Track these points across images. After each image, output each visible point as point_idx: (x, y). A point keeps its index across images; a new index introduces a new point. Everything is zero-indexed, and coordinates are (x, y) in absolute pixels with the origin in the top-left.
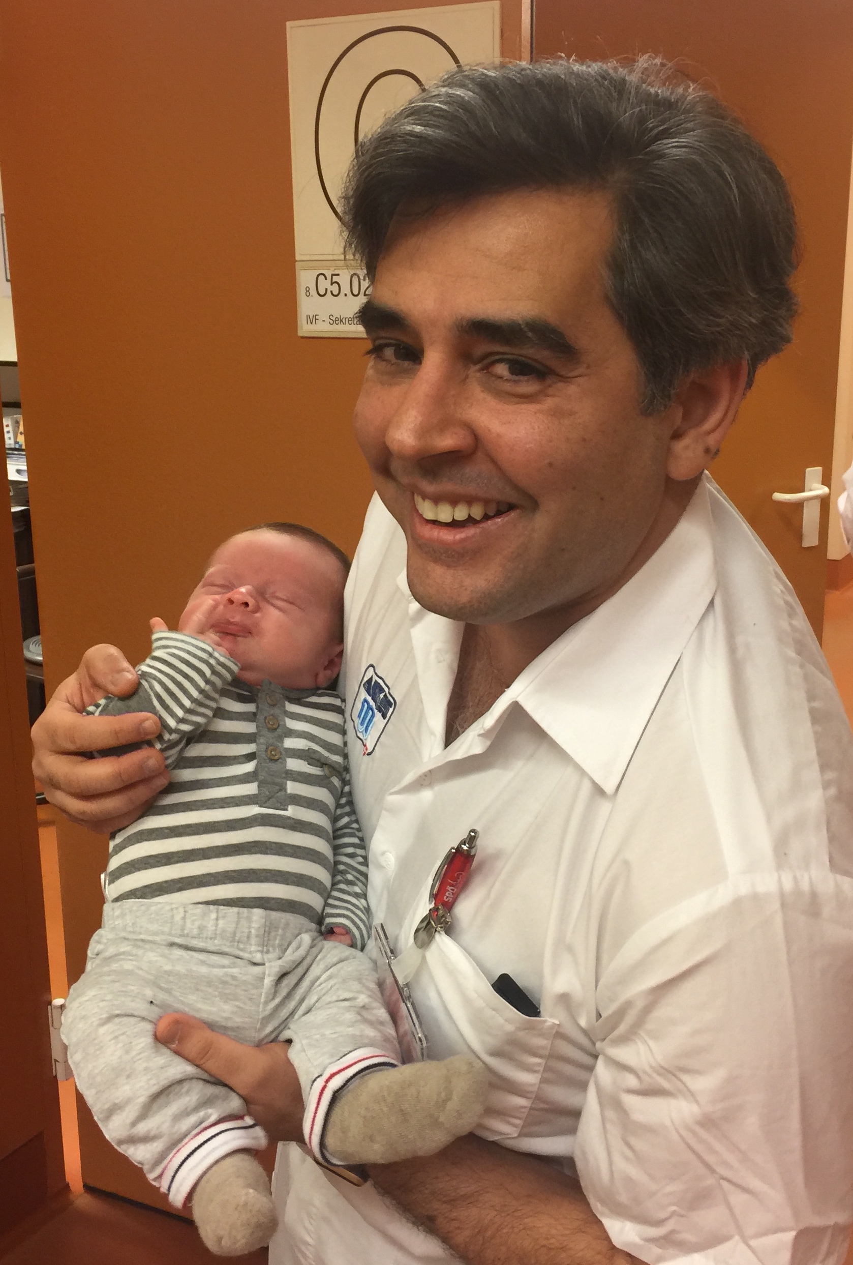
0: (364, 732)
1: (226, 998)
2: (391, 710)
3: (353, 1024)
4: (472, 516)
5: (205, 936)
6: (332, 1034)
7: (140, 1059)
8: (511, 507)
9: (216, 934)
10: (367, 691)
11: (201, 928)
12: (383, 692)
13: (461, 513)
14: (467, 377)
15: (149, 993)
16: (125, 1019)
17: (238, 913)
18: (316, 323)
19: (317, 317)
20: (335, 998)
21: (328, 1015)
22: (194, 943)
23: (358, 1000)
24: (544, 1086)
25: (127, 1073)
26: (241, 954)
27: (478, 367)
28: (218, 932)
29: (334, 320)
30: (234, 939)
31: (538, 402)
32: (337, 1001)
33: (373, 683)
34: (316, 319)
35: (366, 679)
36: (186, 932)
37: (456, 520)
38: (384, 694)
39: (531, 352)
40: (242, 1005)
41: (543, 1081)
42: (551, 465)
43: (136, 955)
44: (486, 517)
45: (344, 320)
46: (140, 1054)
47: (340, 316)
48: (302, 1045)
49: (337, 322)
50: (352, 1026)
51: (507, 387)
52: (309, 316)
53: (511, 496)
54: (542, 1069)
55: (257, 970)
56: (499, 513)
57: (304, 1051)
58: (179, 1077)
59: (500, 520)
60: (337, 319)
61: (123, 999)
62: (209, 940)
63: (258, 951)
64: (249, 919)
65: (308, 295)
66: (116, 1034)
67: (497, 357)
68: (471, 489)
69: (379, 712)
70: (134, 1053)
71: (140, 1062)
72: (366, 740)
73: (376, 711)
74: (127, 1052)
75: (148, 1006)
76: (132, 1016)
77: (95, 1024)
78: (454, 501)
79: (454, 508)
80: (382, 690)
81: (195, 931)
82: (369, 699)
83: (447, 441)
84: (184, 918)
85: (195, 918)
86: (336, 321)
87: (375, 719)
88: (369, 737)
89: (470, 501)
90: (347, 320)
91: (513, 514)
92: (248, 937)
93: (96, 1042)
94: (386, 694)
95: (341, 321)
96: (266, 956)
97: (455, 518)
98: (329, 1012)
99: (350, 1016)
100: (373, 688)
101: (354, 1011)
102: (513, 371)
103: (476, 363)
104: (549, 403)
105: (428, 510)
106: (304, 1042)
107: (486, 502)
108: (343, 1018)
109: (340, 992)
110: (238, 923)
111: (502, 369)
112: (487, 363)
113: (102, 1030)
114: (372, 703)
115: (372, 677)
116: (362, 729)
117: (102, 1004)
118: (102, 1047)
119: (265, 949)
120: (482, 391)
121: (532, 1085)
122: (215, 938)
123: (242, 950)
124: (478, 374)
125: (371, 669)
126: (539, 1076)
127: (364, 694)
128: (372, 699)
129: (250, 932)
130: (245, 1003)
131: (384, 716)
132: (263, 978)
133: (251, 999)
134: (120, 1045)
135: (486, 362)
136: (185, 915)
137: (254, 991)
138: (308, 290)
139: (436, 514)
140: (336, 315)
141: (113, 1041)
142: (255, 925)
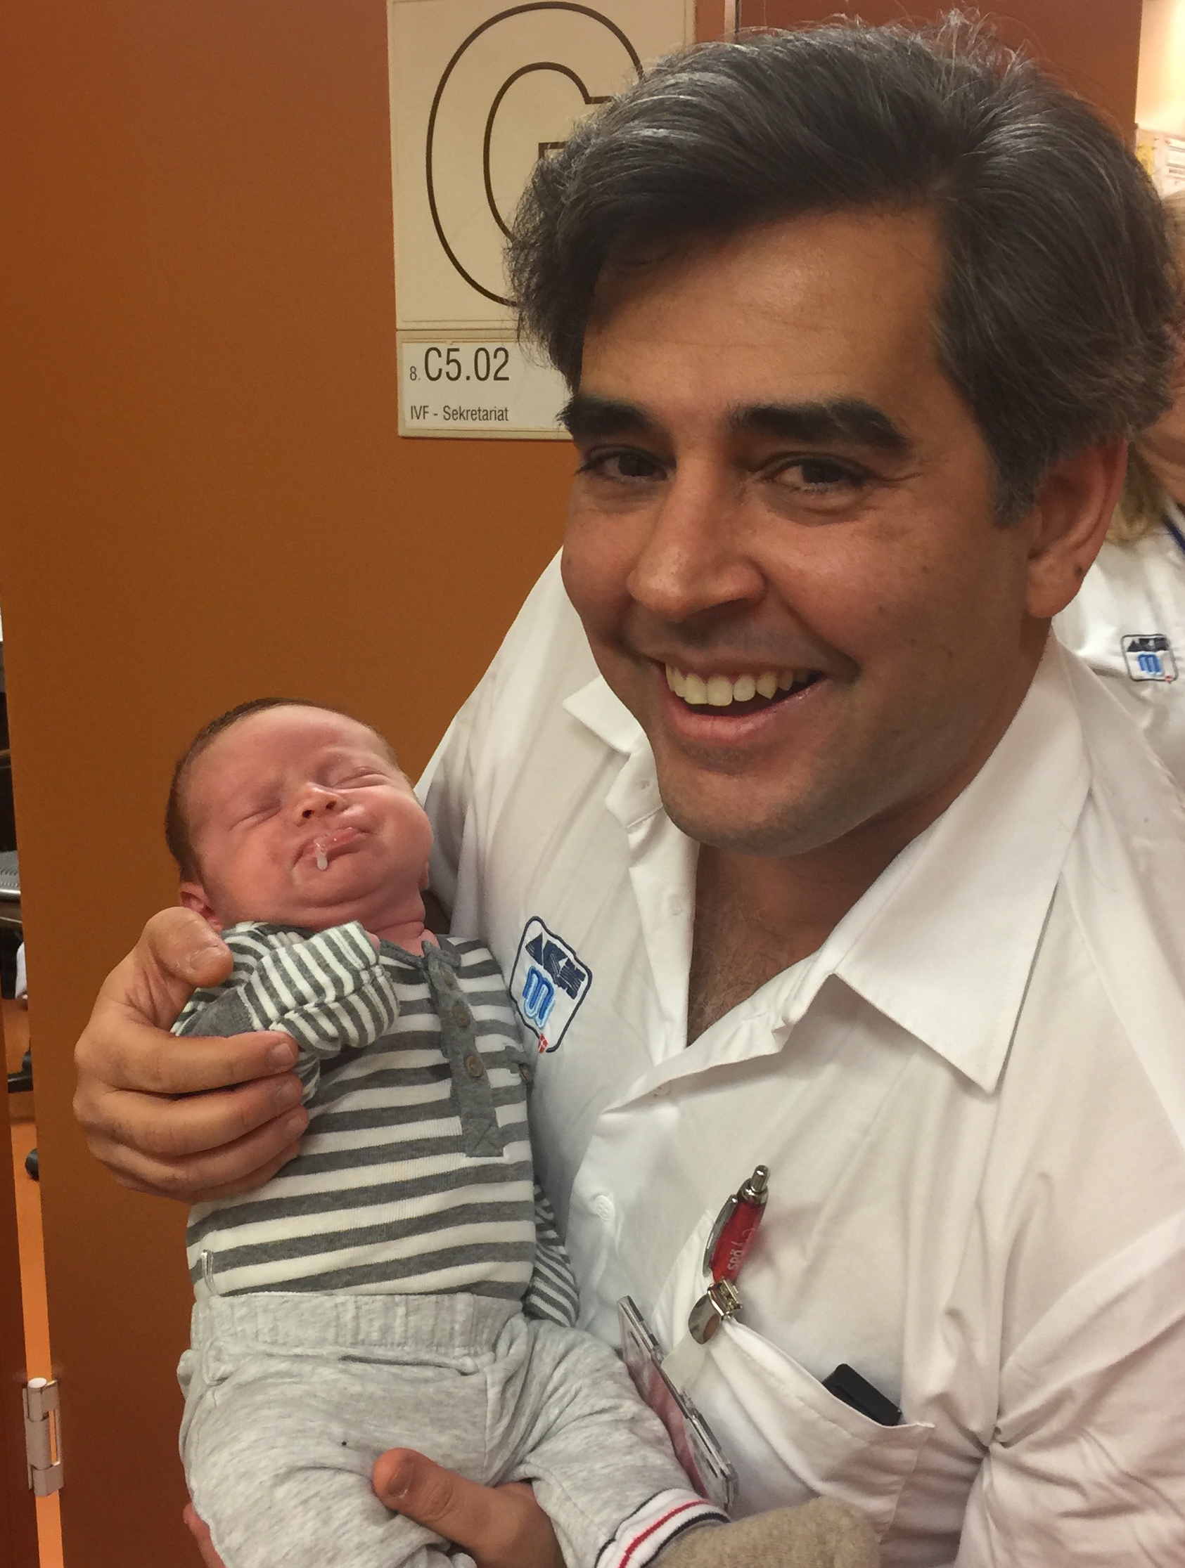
0: (537, 1017)
1: (442, 1424)
2: (584, 984)
3: (629, 1450)
4: (759, 692)
5: (390, 1340)
6: (603, 1468)
7: (348, 1532)
8: (813, 677)
9: (406, 1338)
10: (534, 957)
11: (386, 1330)
12: (564, 958)
13: (744, 690)
14: (744, 491)
15: (337, 1430)
16: (315, 1475)
17: (437, 1302)
18: (424, 418)
19: (426, 410)
20: (587, 1410)
21: (587, 1438)
22: (379, 1352)
23: (621, 1410)
24: (903, 1510)
25: (330, 1554)
26: (447, 1361)
27: (758, 475)
28: (409, 1334)
29: (451, 413)
30: (433, 1342)
31: (856, 519)
32: (591, 1414)
33: (544, 945)
34: (425, 412)
35: (528, 939)
36: (361, 1337)
37: (738, 702)
38: (565, 960)
39: (838, 449)
40: (463, 1435)
41: (902, 1503)
42: (881, 610)
43: (300, 1375)
44: (780, 695)
45: (465, 414)
46: (346, 1523)
47: (460, 408)
48: (563, 1489)
49: (455, 417)
50: (629, 1453)
51: (811, 501)
52: (413, 408)
53: (818, 660)
54: (900, 1487)
55: (473, 1380)
56: (797, 688)
57: (569, 1498)
58: (406, 1552)
59: (801, 698)
60: (455, 412)
61: (303, 1442)
62: (395, 1347)
63: (469, 1355)
64: (451, 1310)
65: (413, 377)
66: (304, 1497)
67: (788, 459)
68: (760, 655)
69: (561, 988)
70: (336, 1524)
71: (347, 1536)
72: (541, 1028)
73: (555, 987)
74: (326, 1522)
75: (341, 1450)
76: (323, 1468)
77: (268, 1484)
78: (733, 673)
79: (733, 684)
80: (564, 956)
81: (375, 1336)
82: (540, 968)
83: (727, 587)
84: (356, 1318)
85: (372, 1316)
86: (453, 414)
87: (554, 998)
88: (547, 1025)
89: (756, 672)
90: (470, 413)
91: (821, 687)
92: (451, 1336)
93: (273, 1511)
94: (569, 960)
95: (461, 415)
96: (478, 1361)
97: (737, 699)
98: (587, 1432)
99: (621, 1437)
100: (545, 952)
101: (624, 1428)
102: (808, 478)
103: (754, 470)
104: (869, 519)
105: (692, 690)
106: (566, 1484)
107: (779, 671)
108: (610, 1440)
109: (592, 1401)
110: (436, 1317)
111: (793, 476)
112: (771, 470)
113: (280, 1492)
114: (546, 975)
115: (540, 937)
116: (533, 1014)
117: (273, 1453)
118: (281, 1520)
119: (472, 1352)
120: (769, 511)
121: (885, 1513)
122: (405, 1343)
123: (446, 1355)
124: (761, 487)
125: (536, 923)
126: (895, 1498)
127: (528, 962)
128: (545, 968)
129: (453, 1329)
130: (466, 1431)
131: (572, 994)
132: (486, 1391)
133: (474, 1424)
134: (312, 1513)
135: (770, 468)
136: (358, 1314)
137: (477, 1411)
138: (413, 371)
139: (707, 694)
140: (454, 406)
141: (300, 1508)
142: (460, 1318)
